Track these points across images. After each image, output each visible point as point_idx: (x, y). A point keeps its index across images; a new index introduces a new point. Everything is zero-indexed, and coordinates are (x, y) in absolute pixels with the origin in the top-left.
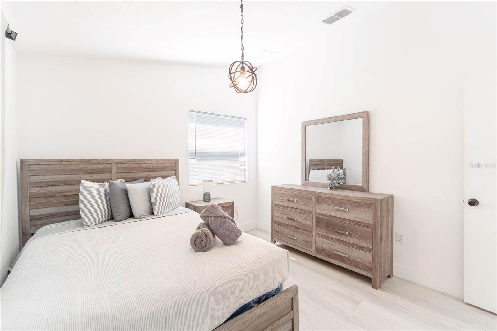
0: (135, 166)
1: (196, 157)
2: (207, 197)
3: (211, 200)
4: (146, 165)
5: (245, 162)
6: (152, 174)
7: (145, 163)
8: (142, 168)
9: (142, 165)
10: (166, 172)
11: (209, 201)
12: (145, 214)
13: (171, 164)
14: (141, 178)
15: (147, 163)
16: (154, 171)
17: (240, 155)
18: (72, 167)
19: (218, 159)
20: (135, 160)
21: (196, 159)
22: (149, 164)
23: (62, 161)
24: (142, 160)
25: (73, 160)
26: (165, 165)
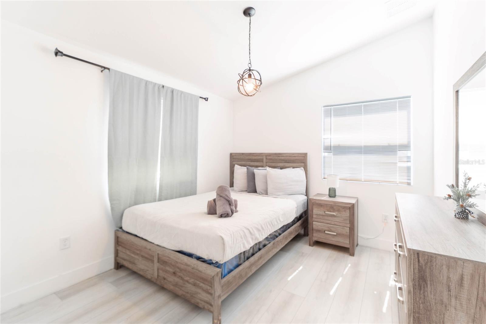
0: (276, 158)
1: (332, 151)
2: (332, 193)
3: (336, 197)
4: (283, 158)
5: (409, 157)
6: (287, 165)
7: (282, 156)
8: (280, 159)
9: (281, 158)
10: (297, 164)
11: (334, 197)
12: (263, 192)
13: (301, 157)
14: (279, 167)
15: (284, 156)
16: (288, 162)
17: (398, 147)
18: (247, 158)
19: (360, 153)
20: (276, 154)
21: (332, 153)
22: (285, 157)
23: (243, 154)
24: (280, 154)
25: (247, 154)
26: (297, 158)
